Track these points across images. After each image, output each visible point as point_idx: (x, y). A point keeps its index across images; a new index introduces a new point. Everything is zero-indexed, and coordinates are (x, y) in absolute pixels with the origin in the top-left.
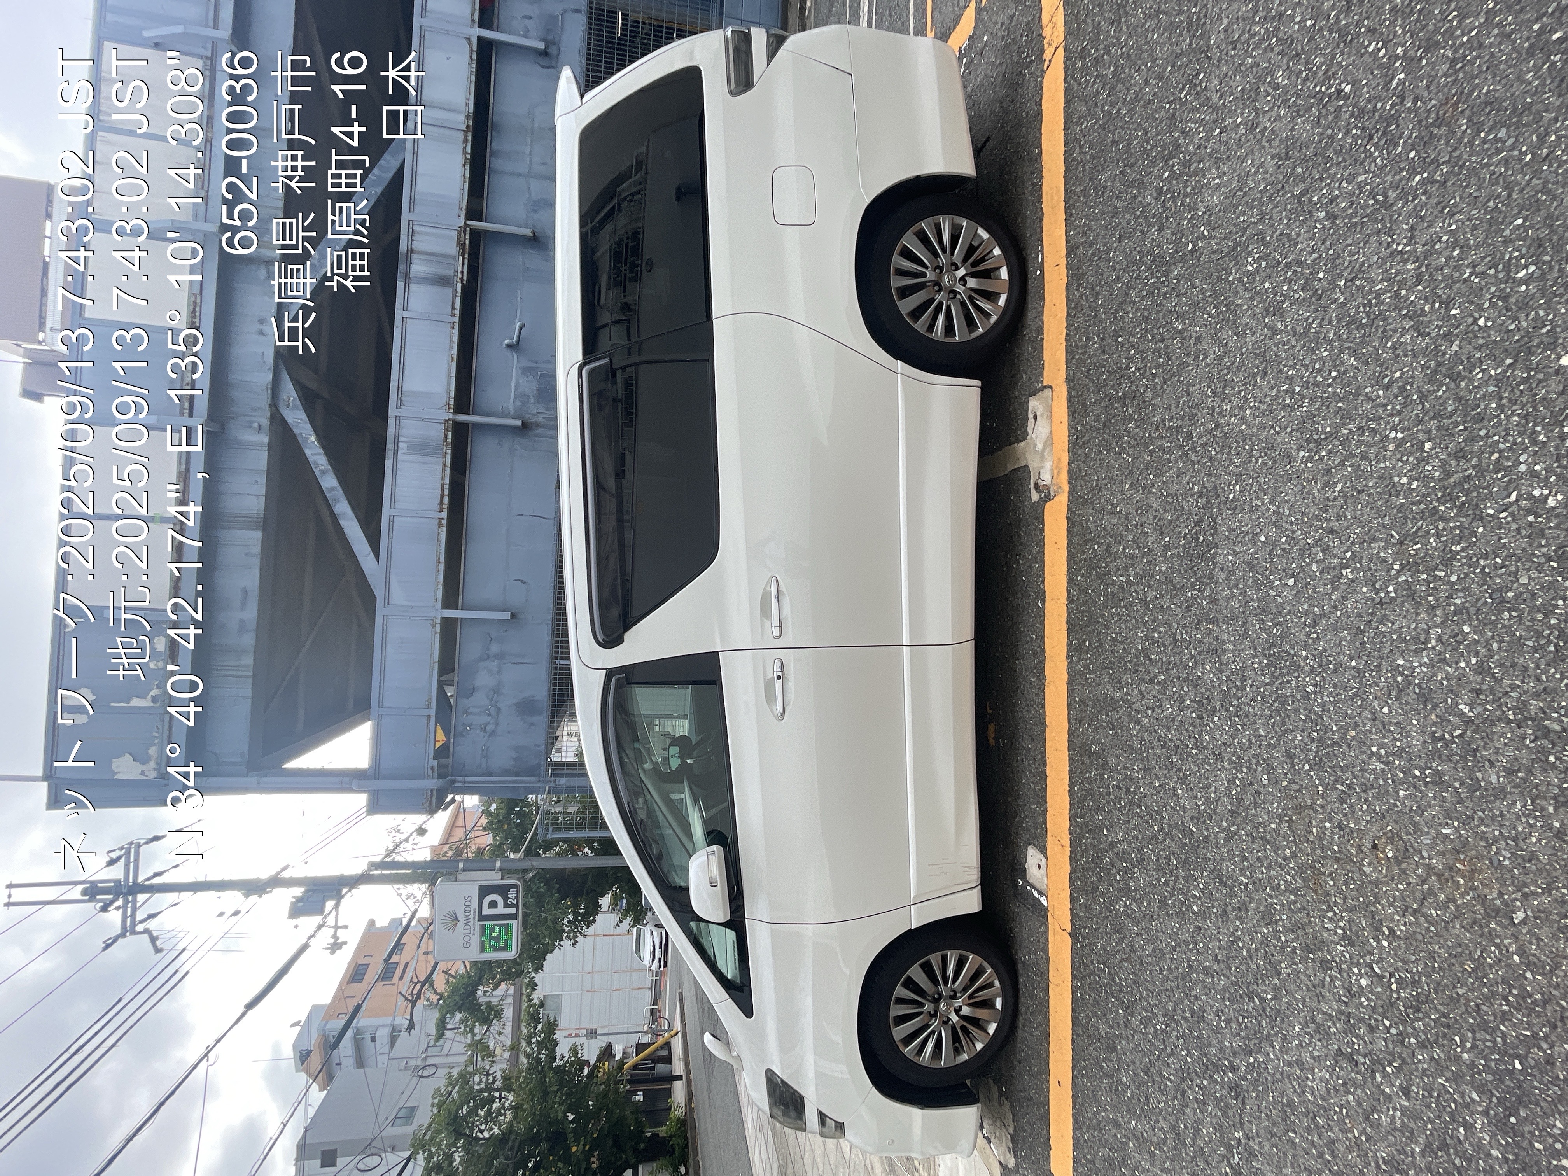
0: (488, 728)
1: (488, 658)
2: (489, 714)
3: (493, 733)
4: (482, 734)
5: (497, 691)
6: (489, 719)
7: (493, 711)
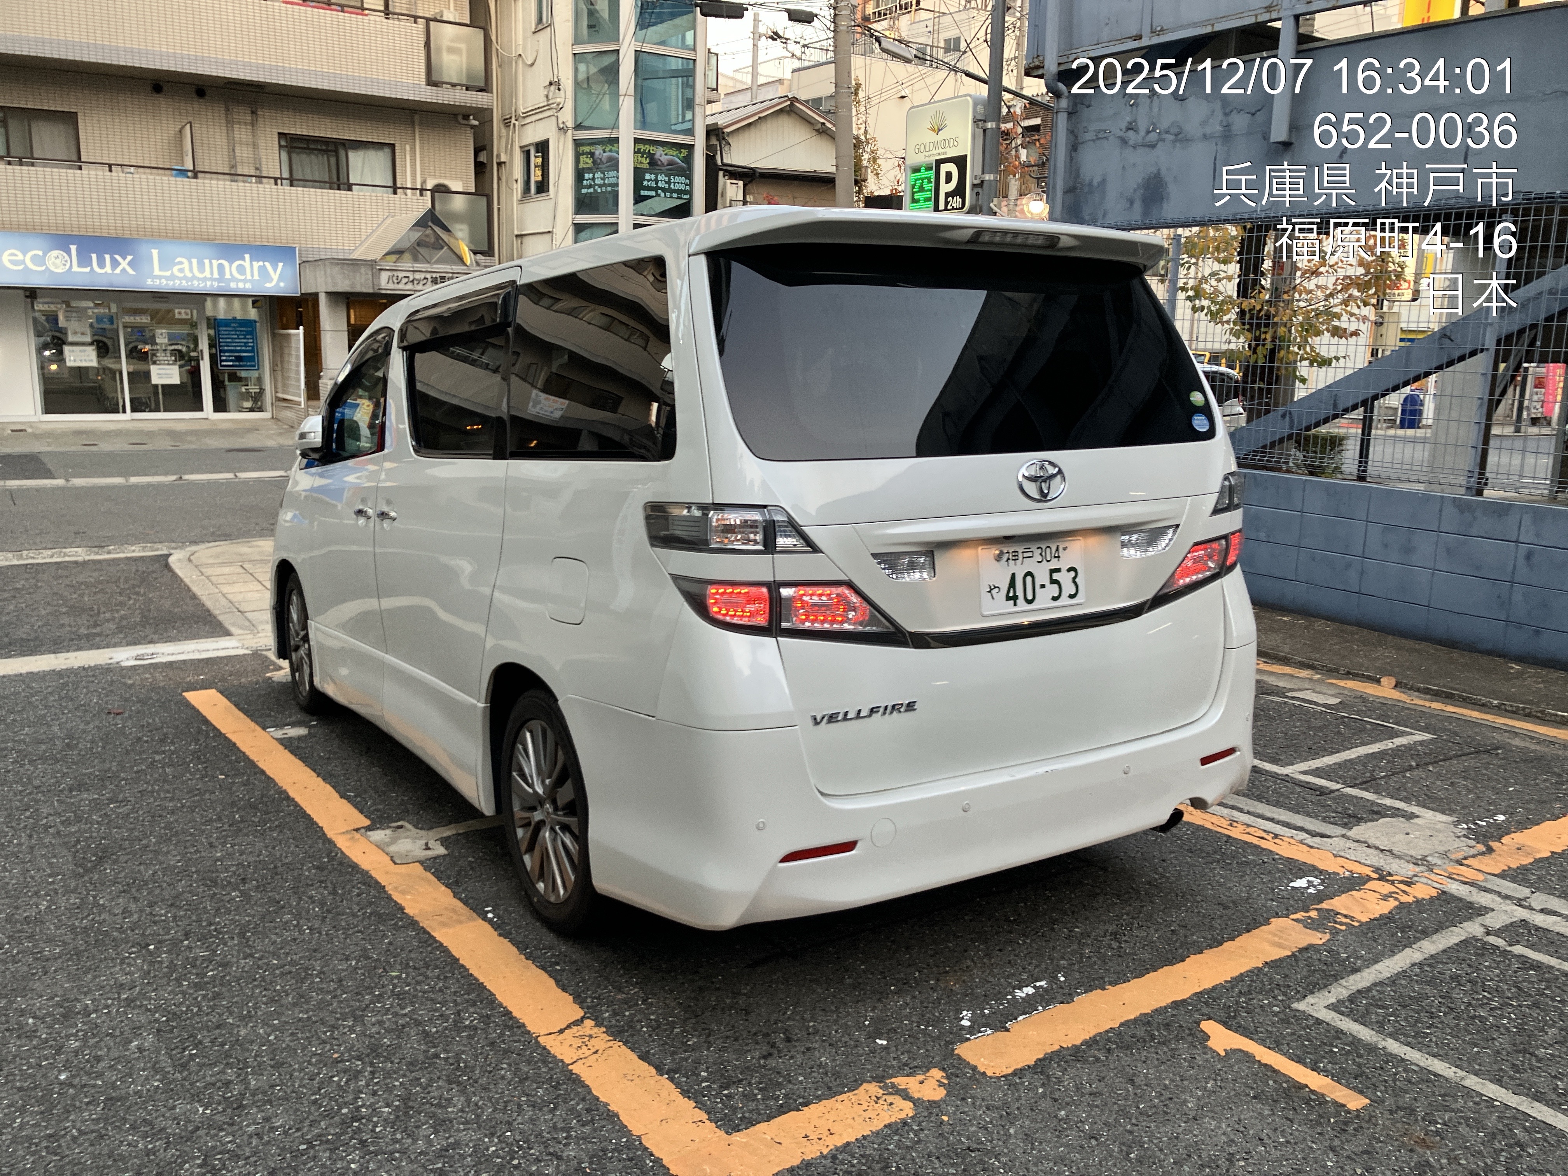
0: (1131, 133)
1: (1226, 114)
2: (1148, 132)
3: (1124, 141)
4: (1124, 125)
5: (1180, 137)
6: (1142, 133)
7: (1153, 137)
